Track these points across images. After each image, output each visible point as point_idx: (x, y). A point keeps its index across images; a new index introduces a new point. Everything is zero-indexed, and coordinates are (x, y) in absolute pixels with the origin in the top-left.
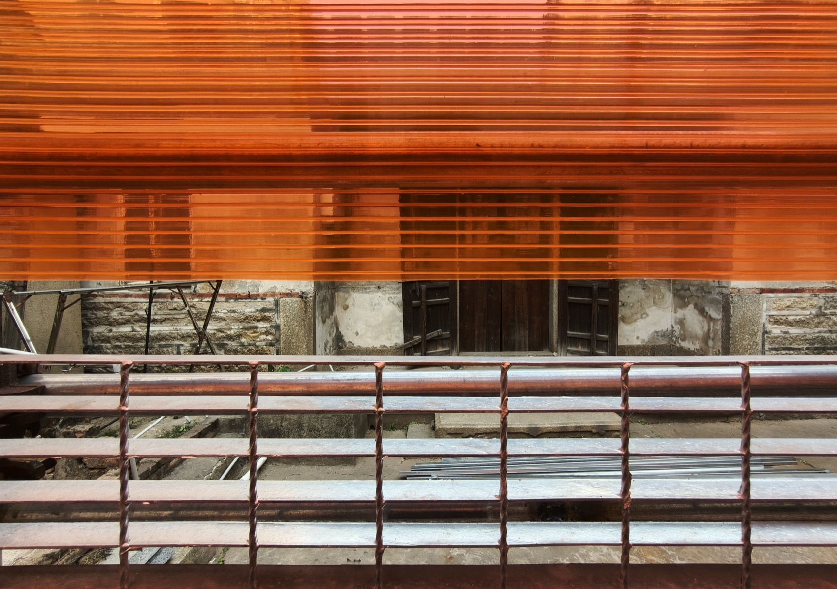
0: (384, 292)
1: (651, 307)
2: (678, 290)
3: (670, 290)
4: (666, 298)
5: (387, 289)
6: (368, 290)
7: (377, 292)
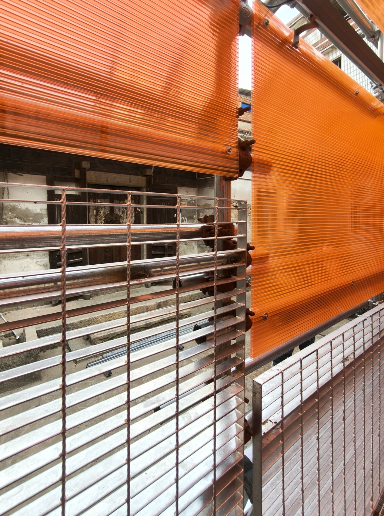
0: (32, 258)
1: (189, 252)
2: (200, 245)
3: (196, 244)
4: (195, 248)
5: (35, 256)
6: (18, 258)
7: (26, 259)
